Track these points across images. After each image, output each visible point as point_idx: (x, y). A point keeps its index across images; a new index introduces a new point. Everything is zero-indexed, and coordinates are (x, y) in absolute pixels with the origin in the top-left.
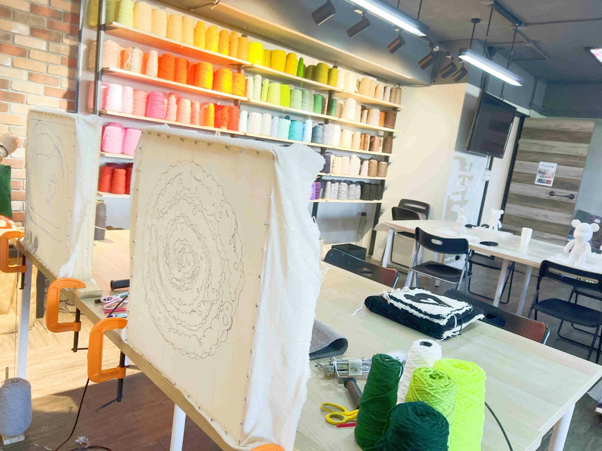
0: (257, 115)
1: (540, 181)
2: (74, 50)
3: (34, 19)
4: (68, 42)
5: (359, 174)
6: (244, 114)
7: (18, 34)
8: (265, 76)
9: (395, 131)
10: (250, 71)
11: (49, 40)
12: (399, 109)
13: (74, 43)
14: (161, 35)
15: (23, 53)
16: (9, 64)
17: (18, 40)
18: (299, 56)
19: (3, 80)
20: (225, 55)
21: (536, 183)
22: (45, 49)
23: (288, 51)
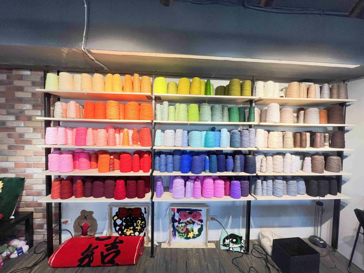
3: (34, 100)
5: (302, 169)
6: (158, 132)
7: (27, 110)
9: (347, 125)
12: (347, 104)
15: (29, 118)
16: (23, 125)
17: (27, 113)
19: (20, 134)
22: (40, 114)
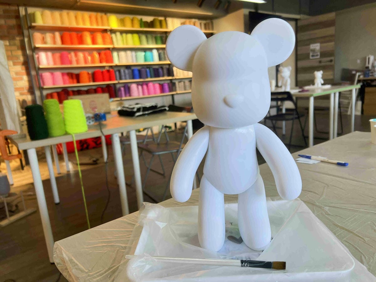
0: (122, 53)
1: (313, 56)
2: (22, 42)
4: (18, 39)
6: (115, 54)
8: (122, 32)
10: (113, 31)
11: (9, 40)
13: (22, 38)
14: (59, 24)
18: (139, 17)
20: (95, 27)
21: (311, 58)
23: (131, 17)
